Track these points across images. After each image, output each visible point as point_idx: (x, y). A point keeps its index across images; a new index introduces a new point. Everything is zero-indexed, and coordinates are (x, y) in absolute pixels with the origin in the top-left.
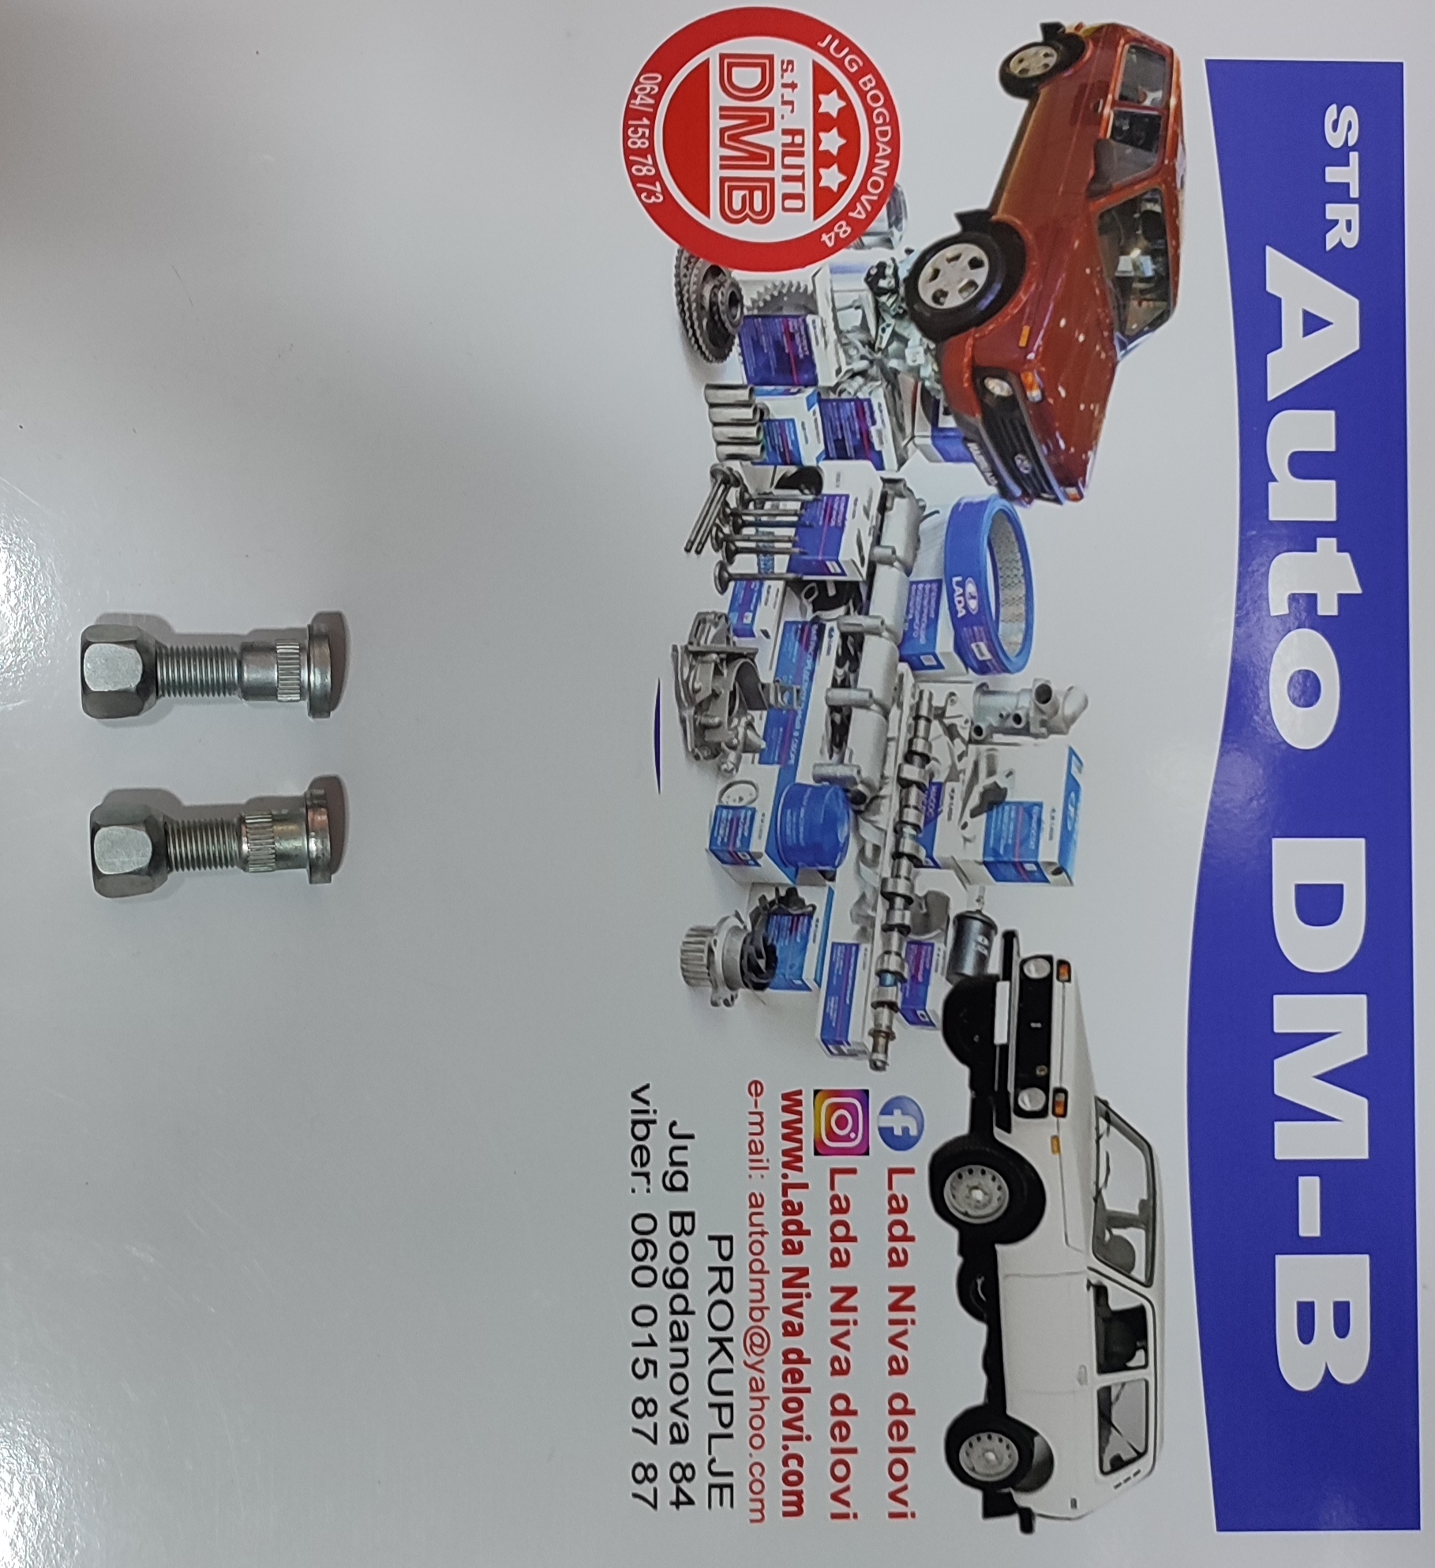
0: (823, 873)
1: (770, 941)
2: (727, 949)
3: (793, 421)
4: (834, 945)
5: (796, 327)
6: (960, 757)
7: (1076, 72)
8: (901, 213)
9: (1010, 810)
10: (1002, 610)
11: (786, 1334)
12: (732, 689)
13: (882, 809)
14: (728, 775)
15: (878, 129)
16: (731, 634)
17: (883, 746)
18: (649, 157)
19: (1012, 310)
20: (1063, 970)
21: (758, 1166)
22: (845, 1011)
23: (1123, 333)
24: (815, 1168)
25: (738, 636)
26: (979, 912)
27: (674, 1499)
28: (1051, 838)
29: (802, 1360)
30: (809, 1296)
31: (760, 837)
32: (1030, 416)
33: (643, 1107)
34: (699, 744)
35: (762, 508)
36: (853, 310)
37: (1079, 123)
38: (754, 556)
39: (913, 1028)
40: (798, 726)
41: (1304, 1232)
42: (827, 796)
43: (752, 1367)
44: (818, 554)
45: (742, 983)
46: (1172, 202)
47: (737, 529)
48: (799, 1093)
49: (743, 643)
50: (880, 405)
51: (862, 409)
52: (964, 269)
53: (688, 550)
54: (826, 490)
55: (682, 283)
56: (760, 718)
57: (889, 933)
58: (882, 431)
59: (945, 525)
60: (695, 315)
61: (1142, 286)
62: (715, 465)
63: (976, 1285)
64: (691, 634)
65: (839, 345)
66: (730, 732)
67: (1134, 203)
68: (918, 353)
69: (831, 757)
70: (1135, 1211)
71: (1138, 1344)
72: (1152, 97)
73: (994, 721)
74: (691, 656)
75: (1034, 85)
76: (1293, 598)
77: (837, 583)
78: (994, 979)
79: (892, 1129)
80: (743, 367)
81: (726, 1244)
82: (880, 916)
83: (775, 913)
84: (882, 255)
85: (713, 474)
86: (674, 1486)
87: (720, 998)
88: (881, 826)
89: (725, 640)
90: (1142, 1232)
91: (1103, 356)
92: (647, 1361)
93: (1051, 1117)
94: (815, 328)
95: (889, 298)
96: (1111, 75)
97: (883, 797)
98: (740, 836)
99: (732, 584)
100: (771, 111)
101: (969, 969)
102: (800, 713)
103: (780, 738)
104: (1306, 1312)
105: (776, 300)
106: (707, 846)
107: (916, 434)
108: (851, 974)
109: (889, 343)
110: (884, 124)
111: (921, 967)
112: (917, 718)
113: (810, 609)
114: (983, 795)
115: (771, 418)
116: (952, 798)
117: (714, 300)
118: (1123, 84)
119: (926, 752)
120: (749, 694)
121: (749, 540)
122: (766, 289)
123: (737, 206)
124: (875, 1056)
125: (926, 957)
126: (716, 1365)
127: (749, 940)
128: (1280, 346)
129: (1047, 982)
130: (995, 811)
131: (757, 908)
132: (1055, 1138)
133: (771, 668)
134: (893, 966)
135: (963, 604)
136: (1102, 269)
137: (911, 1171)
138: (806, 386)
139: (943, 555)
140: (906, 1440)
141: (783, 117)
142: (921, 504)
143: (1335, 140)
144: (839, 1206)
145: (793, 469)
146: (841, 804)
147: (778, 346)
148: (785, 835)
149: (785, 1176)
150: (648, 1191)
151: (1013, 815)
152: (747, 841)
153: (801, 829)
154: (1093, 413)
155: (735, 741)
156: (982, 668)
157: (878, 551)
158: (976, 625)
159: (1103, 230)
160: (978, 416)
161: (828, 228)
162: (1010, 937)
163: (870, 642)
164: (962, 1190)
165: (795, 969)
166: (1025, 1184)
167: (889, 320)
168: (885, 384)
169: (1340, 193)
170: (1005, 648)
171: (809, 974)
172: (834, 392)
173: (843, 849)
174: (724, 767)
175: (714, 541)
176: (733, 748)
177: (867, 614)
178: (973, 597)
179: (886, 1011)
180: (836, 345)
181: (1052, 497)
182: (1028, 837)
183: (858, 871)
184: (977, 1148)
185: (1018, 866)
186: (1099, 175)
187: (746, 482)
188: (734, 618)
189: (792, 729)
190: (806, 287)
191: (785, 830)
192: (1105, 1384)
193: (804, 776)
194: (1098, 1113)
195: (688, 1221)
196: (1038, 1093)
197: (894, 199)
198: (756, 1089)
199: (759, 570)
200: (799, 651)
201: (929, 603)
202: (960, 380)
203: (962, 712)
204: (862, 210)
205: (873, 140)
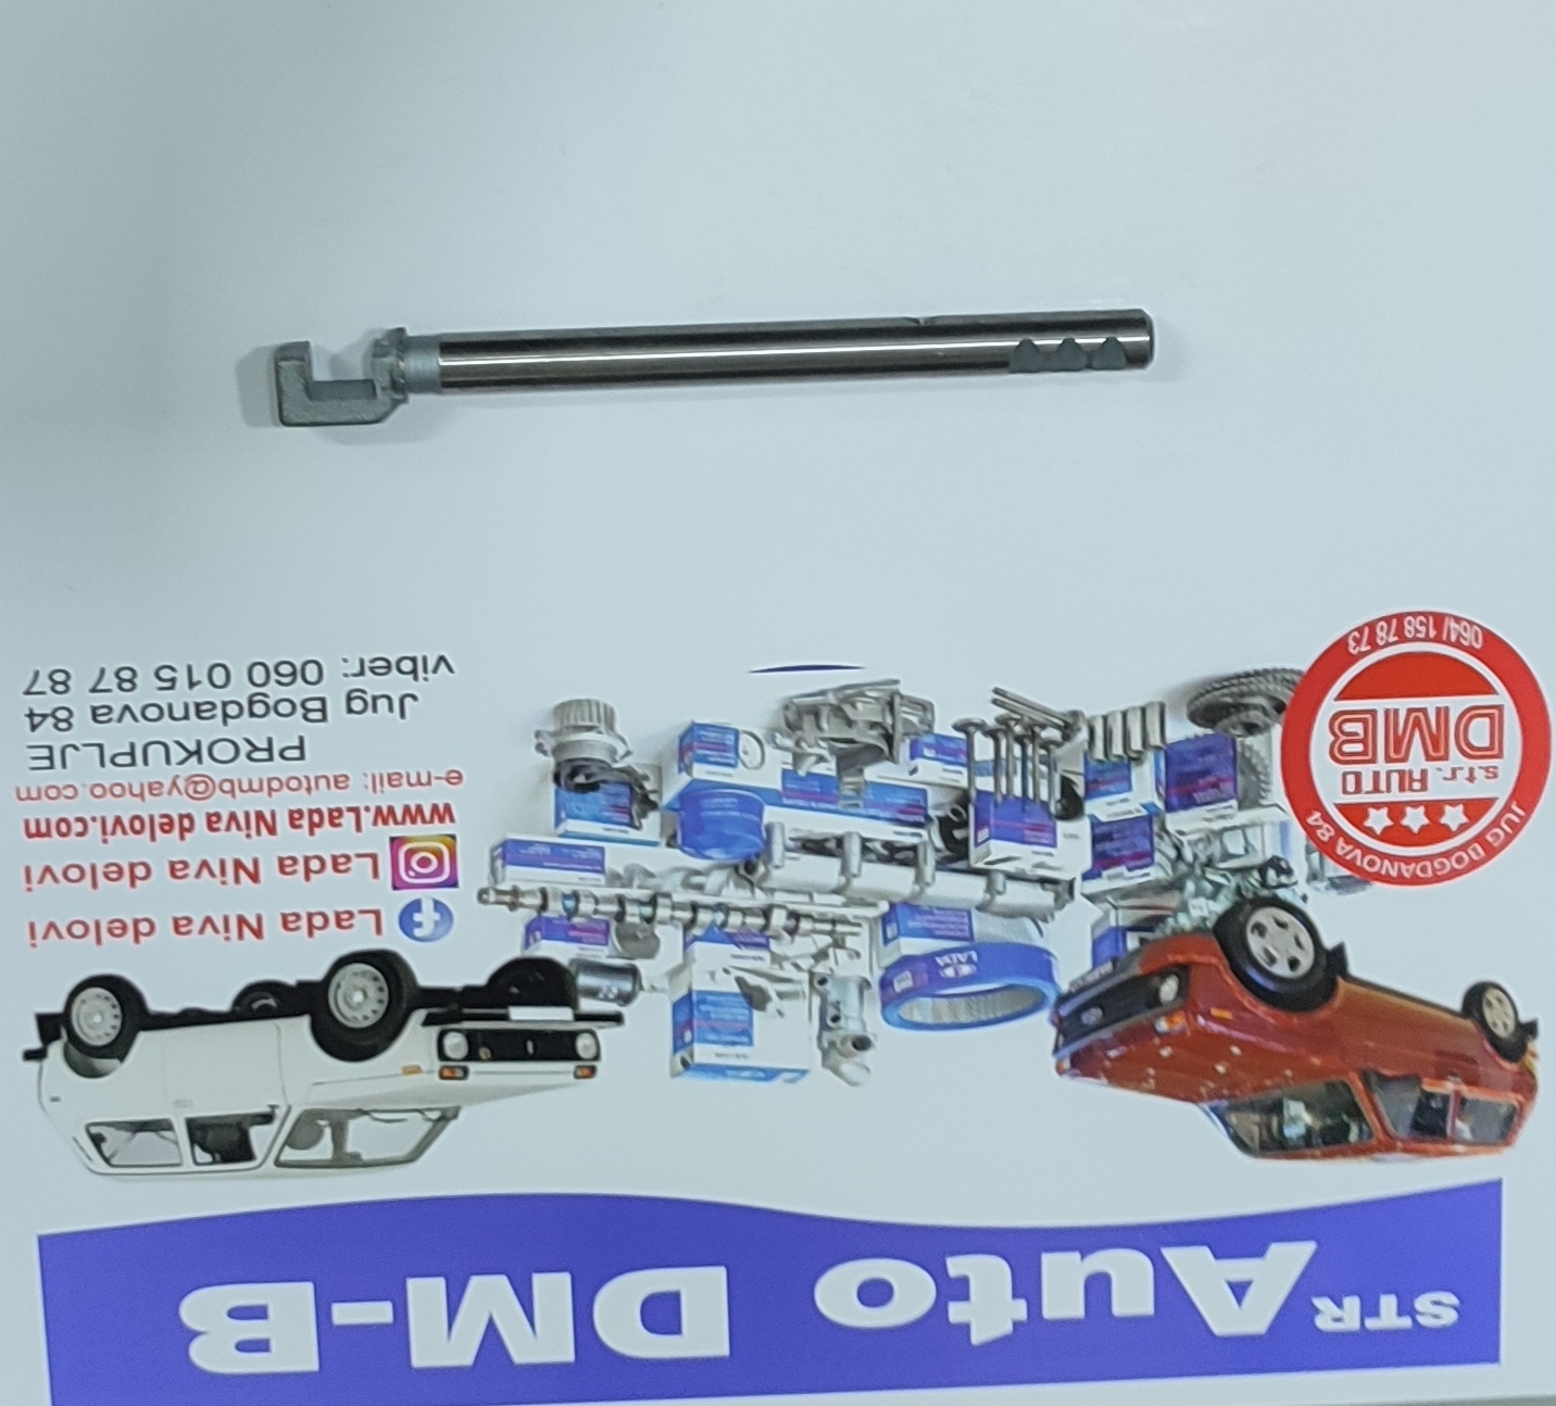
0: (674, 836)
1: (602, 785)
2: (593, 745)
3: (1130, 788)
4: (602, 850)
5: (1223, 790)
6: (797, 966)
7: (1488, 1054)
8: (1343, 890)
9: (743, 1015)
10: (945, 1001)
11: (209, 816)
12: (858, 740)
13: (741, 891)
14: (770, 739)
15: (1428, 864)
16: (913, 737)
17: (805, 889)
18: (1396, 639)
19: (1247, 1000)
20: (586, 1071)
21: (376, 783)
22: (537, 862)
23: (1227, 1109)
24: (377, 838)
25: (911, 745)
26: (641, 988)
27: (36, 711)
28: (718, 1055)
29: (183, 831)
30: (248, 836)
31: (709, 773)
32: (1140, 1021)
33: (431, 666)
34: (800, 709)
35: (1042, 763)
36: (1242, 842)
37: (1433, 1058)
38: (990, 755)
39: (521, 930)
40: (822, 805)
41: (336, 1308)
42: (752, 837)
43: (174, 784)
44: (995, 819)
45: (559, 761)
46: (1360, 1151)
47: (1020, 740)
48: (452, 820)
49: (903, 749)
50: (1147, 875)
51: (1144, 858)
52: (1287, 951)
54: (1062, 827)
55: (1268, 676)
56: (829, 768)
57: (616, 901)
58: (1123, 877)
59: (1027, 942)
60: (1235, 689)
61: (1275, 1122)
62: (1082, 714)
63: (267, 998)
64: (909, 697)
65: (1207, 832)
66: (812, 741)
67: (1357, 1114)
68: (1202, 910)
69: (792, 839)
70: (350, 1148)
71: (218, 1157)
72: (1463, 1128)
73: (833, 996)
74: (889, 699)
75: (1476, 1014)
76: (964, 1282)
77: (965, 841)
78: (574, 1005)
79: (419, 910)
80: (1183, 738)
81: (296, 753)
82: (633, 893)
83: (632, 789)
84: (1300, 870)
85: (1075, 714)
86: (48, 711)
87: (544, 739)
88: (724, 892)
89: (905, 732)
90: (328, 1155)
91: (1203, 1090)
92: (173, 680)
93: (438, 1064)
94: (1225, 808)
95: (1257, 880)
96: (1487, 1086)
97: (753, 892)
98: (708, 753)
99: (962, 735)
100: (1445, 758)
102: (836, 808)
103: (809, 789)
104: (259, 1313)
105: (1252, 769)
106: (696, 722)
107: (1120, 912)
108: (574, 866)
109: (1211, 882)
110: (1434, 870)
111: (583, 934)
112: (833, 922)
113: (940, 813)
114: (760, 990)
115: (1133, 768)
116: (754, 958)
117: (1251, 708)
118: (1477, 1101)
119: (801, 931)
120: (852, 758)
121: (1008, 751)
122: (1263, 759)
123: (1348, 727)
124: (492, 893)
125: (595, 938)
126: (174, 749)
127: (603, 765)
128: (1217, 1256)
129: (572, 1055)
130: (743, 1000)
131: (636, 773)
132: (416, 1070)
133: (879, 777)
134: (583, 907)
135: (949, 962)
136: (1290, 1086)
137: (379, 930)
138: (1166, 802)
139: (999, 941)
140: (109, 936)
141: (1439, 769)
142: (1049, 918)
143: (1423, 1303)
144: (339, 864)
145: (1080, 791)
146: (744, 850)
147: (1205, 772)
148: (711, 797)
149: (367, 809)
150: (346, 675)
151: (740, 1018)
152: (704, 760)
153: (718, 813)
154: (1146, 1081)
155: (804, 745)
156: (885, 984)
157: (1000, 879)
159: (1331, 1086)
160: (1140, 972)
161: (1327, 818)
162: (616, 1019)
163: (909, 873)
164: (362, 982)
165: (576, 812)
166: (370, 1042)
167: (1234, 881)
168: (1169, 879)
169: (1370, 1309)
170: (907, 1005)
171: (572, 825)
172: (1160, 829)
173: (699, 852)
174: (778, 735)
175: (1006, 717)
176: (798, 744)
177: (937, 869)
178: (956, 972)
179: (537, 901)
180: (1207, 829)
181: (1060, 1044)
182: (719, 1033)
183: (677, 870)
184: (405, 994)
185: (689, 1025)
186: (1383, 1079)
187: (1068, 746)
188: (929, 739)
189: (817, 801)
190: (1263, 798)
191: (716, 797)
192: (176, 1126)
193: (771, 814)
194: (444, 1111)
195: (318, 715)
196: (463, 1051)
197: (1358, 882)
198: (454, 778)
199: (978, 762)
200: (897, 804)
201: (951, 930)
202: (1175, 952)
203: (841, 965)
204: (1345, 851)
205: (1417, 859)
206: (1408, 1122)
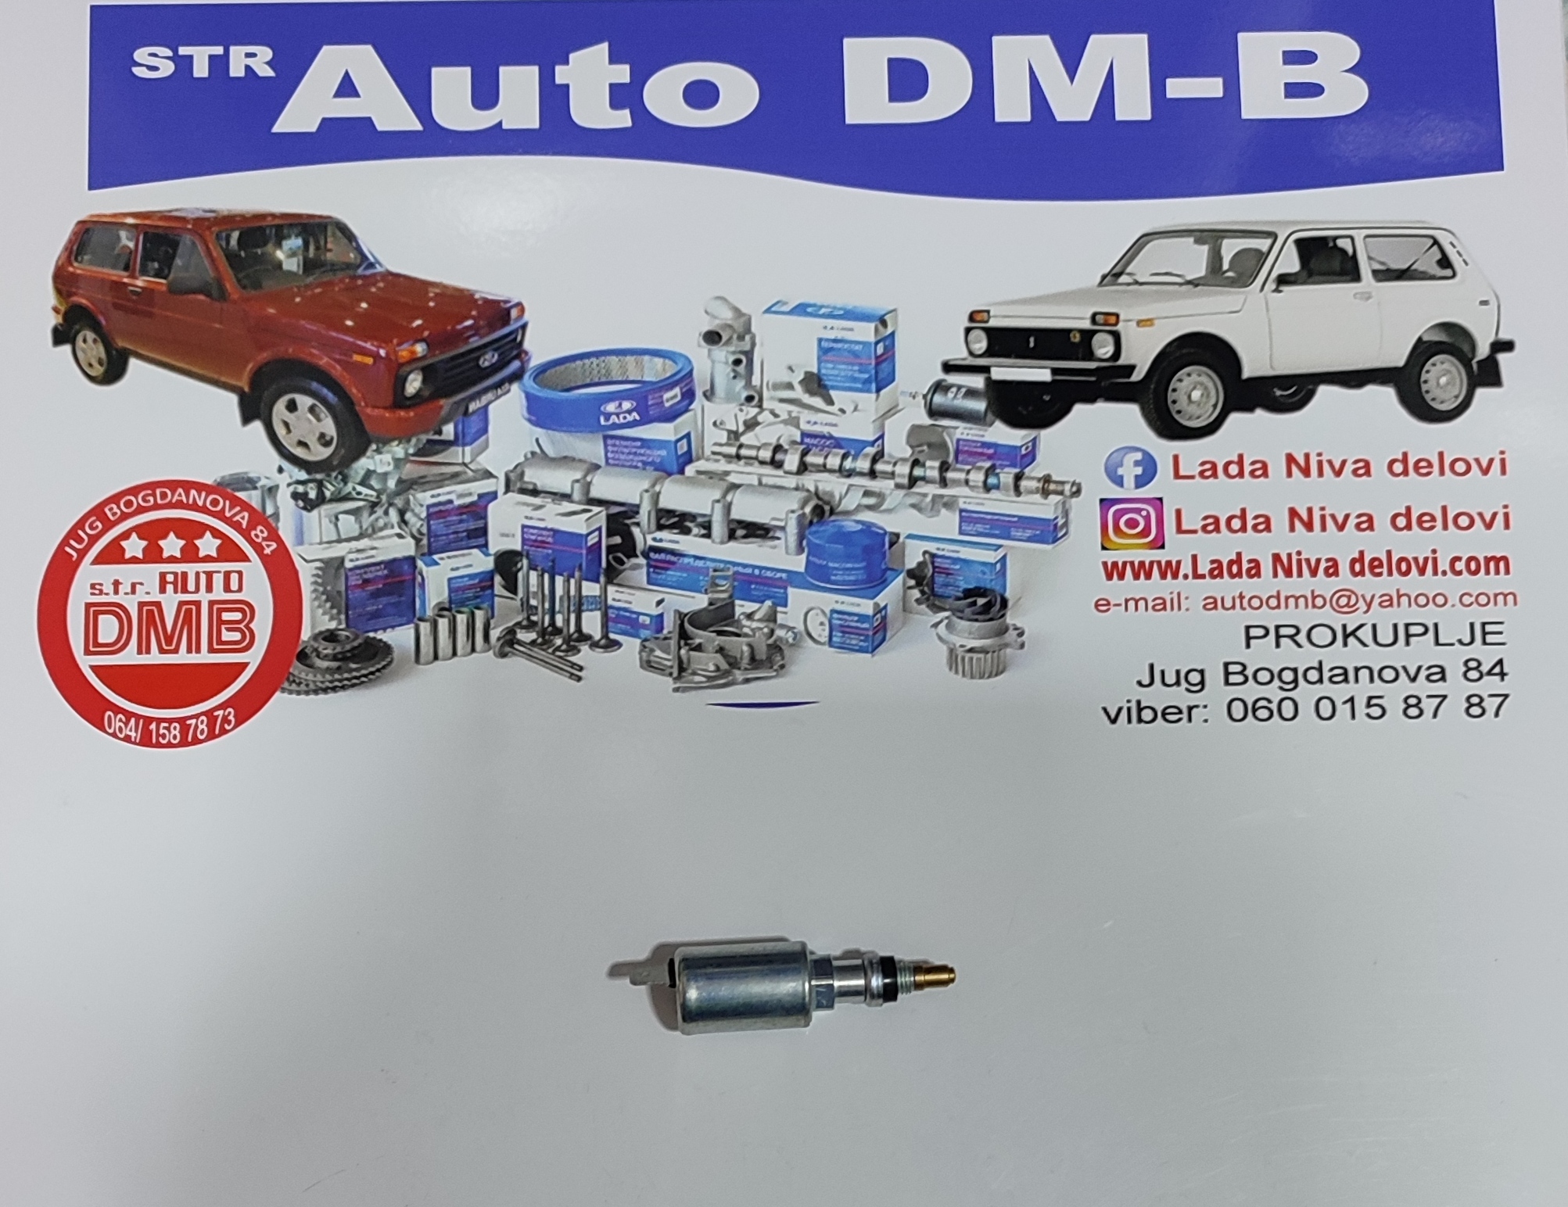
0: (892, 545)
1: (961, 595)
2: (968, 634)
3: (450, 580)
4: (961, 533)
5: (358, 577)
6: (776, 416)
7: (102, 313)
8: (243, 478)
9: (827, 368)
10: (631, 378)
11: (1336, 573)
12: (714, 634)
13: (828, 489)
14: (798, 637)
15: (159, 501)
16: (661, 636)
17: (767, 489)
19: (337, 371)
20: (978, 317)
21: (1177, 603)
22: (1025, 522)
23: (359, 266)
24: (1177, 548)
25: (662, 629)
26: (925, 396)
27: (1498, 678)
28: (851, 330)
29: (1360, 559)
30: (1299, 553)
31: (859, 605)
32: (442, 353)
33: (1124, 713)
34: (769, 665)
35: (536, 608)
36: (339, 524)
37: (155, 310)
38: (585, 615)
39: (1039, 458)
40: (749, 571)
41: (1218, 92)
42: (817, 541)
43: (1369, 606)
44: (581, 554)
45: (1002, 619)
46: (228, 220)
47: (558, 631)
48: (1105, 564)
49: (670, 624)
50: (433, 496)
51: (436, 513)
52: (298, 418)
53: (579, 679)
54: (518, 547)
55: (314, 688)
57: (948, 482)
58: (457, 494)
59: (550, 432)
60: (346, 675)
61: (312, 248)
62: (495, 654)
63: (1282, 396)
64: (663, 675)
65: (375, 536)
66: (757, 635)
67: (231, 258)
68: (381, 461)
69: (778, 538)
70: (1205, 249)
72: (126, 241)
73: (740, 384)
74: (684, 674)
75: (114, 352)
76: (615, 104)
77: (610, 535)
78: (990, 382)
79: (1137, 477)
80: (397, 629)
81: (1253, 632)
82: (933, 490)
83: (932, 589)
84: (284, 496)
85: (503, 655)
86: (1486, 678)
87: (1016, 641)
88: (844, 492)
89: (667, 641)
90: (1226, 242)
91: (381, 285)
92: (1369, 705)
93: (1120, 327)
94: (357, 559)
95: (328, 490)
96: (103, 280)
97: (817, 488)
98: (859, 625)
99: (612, 636)
100: (141, 605)
101: (980, 406)
102: (736, 569)
103: (762, 587)
104: (1294, 90)
105: (331, 598)
106: (869, 655)
107: (460, 461)
108: (989, 517)
109: (371, 488)
110: (154, 495)
111: (980, 450)
112: (738, 457)
113: (634, 561)
114: (812, 393)
115: (446, 601)
116: (815, 423)
117: (331, 657)
118: (114, 267)
119: (771, 448)
120: (719, 617)
121: (568, 620)
122: (319, 606)
123: (237, 636)
124: (1067, 492)
125: (970, 446)
126: (1368, 639)
127: (959, 614)
128: (369, 119)
129: (991, 332)
130: (827, 383)
131: (928, 606)
132: (1139, 323)
133: (693, 597)
134: (981, 477)
135: (627, 415)
136: (297, 287)
137: (1176, 458)
138: (415, 567)
139: (579, 434)
140: (1432, 460)
141: (148, 593)
142: (529, 456)
144: (1213, 525)
145: (498, 579)
146: (824, 527)
147: (376, 595)
148: (855, 581)
149: (1186, 577)
150: (1205, 707)
151: (830, 366)
152: (863, 618)
153: (849, 565)
154: (437, 295)
155: (766, 630)
156: (689, 395)
157: (576, 496)
158: (647, 402)
159: (257, 285)
160: (442, 402)
161: (258, 548)
162: (948, 368)
163: (664, 503)
164: (1192, 409)
165: (986, 570)
166: (1184, 351)
167: (349, 488)
168: (412, 491)
170: (668, 375)
171: (991, 557)
172: (421, 540)
173: (868, 528)
174: (790, 640)
175: (570, 653)
176: (772, 632)
177: (638, 506)
178: (620, 405)
179: (1024, 484)
180: (375, 539)
181: (520, 332)
182: (850, 351)
183: (889, 511)
184: (1151, 396)
185: (879, 360)
186: (204, 290)
187: (510, 624)
188: (645, 633)
189: (752, 575)
190: (317, 568)
191: (850, 581)
192: (1370, 274)
193: (799, 563)
194: (1114, 283)
195: (1232, 668)
196: (1097, 339)
197: (229, 485)
198: (1103, 605)
199: (600, 609)
200: (675, 571)
201: (626, 447)
202: (407, 420)
203: (733, 415)
204: (241, 515)
205: (170, 506)
206: (180, 251)
